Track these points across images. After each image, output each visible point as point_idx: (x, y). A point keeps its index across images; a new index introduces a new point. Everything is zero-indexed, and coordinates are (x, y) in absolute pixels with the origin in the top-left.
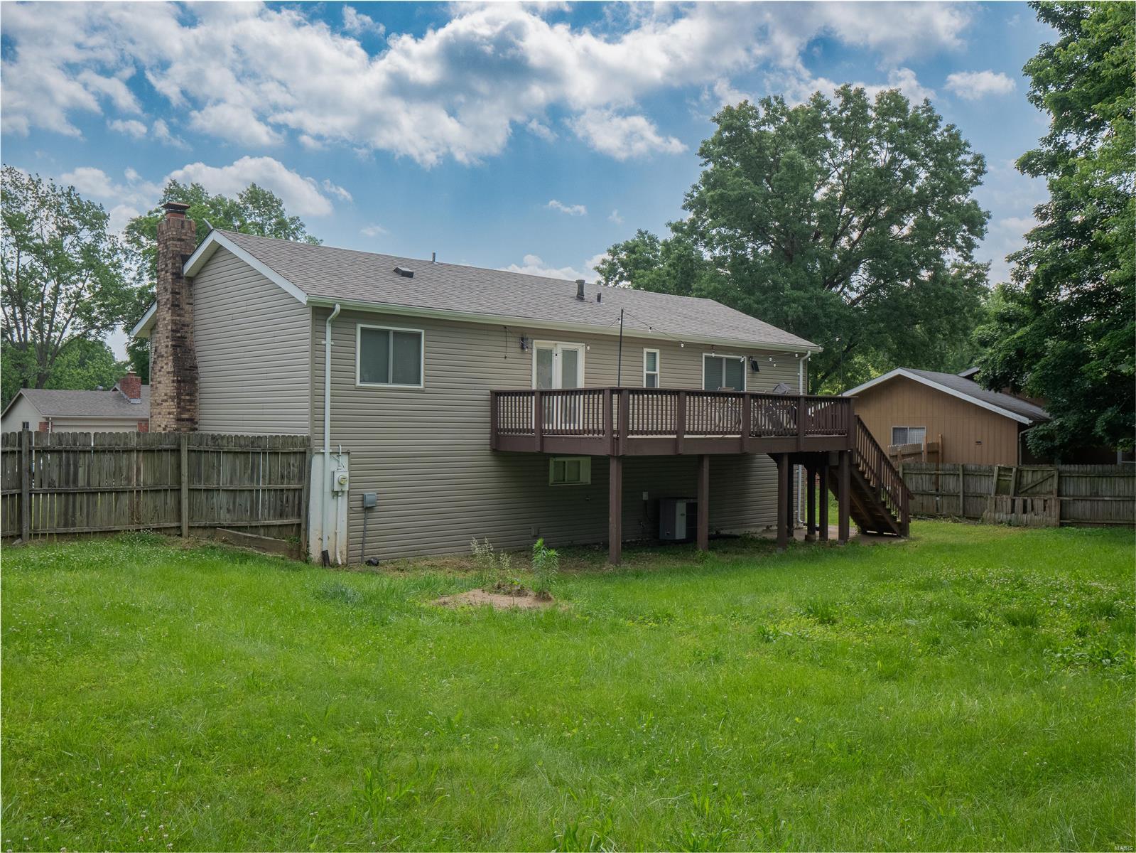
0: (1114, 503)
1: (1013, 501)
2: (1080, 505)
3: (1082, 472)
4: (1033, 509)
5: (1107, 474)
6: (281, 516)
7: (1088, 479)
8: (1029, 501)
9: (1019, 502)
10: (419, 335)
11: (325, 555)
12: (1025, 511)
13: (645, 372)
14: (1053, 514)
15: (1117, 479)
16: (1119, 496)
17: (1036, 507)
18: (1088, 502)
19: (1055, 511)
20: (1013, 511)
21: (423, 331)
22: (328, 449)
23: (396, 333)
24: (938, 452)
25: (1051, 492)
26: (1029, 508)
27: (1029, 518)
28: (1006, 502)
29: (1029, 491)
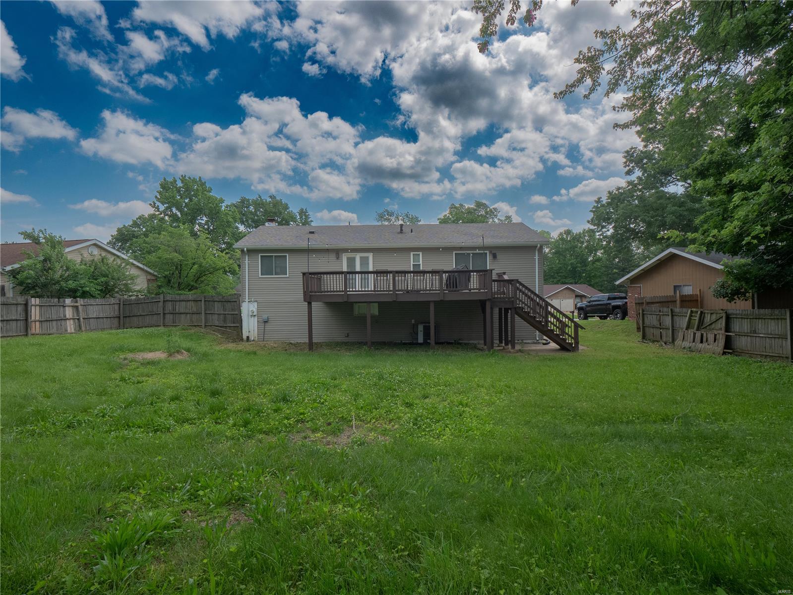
0: (767, 339)
1: (695, 334)
2: (743, 339)
3: (744, 315)
4: (707, 341)
5: (761, 317)
6: (234, 323)
7: (749, 320)
8: (705, 335)
9: (698, 335)
10: (286, 256)
11: (248, 337)
12: (702, 342)
13: (412, 263)
14: (720, 345)
15: (769, 320)
16: (771, 334)
17: (709, 339)
18: (749, 337)
19: (722, 342)
20: (694, 341)
21: (287, 255)
22: (247, 300)
23: (275, 256)
24: (698, 300)
25: (721, 329)
26: (704, 339)
27: (703, 346)
28: (690, 335)
29: (708, 328)
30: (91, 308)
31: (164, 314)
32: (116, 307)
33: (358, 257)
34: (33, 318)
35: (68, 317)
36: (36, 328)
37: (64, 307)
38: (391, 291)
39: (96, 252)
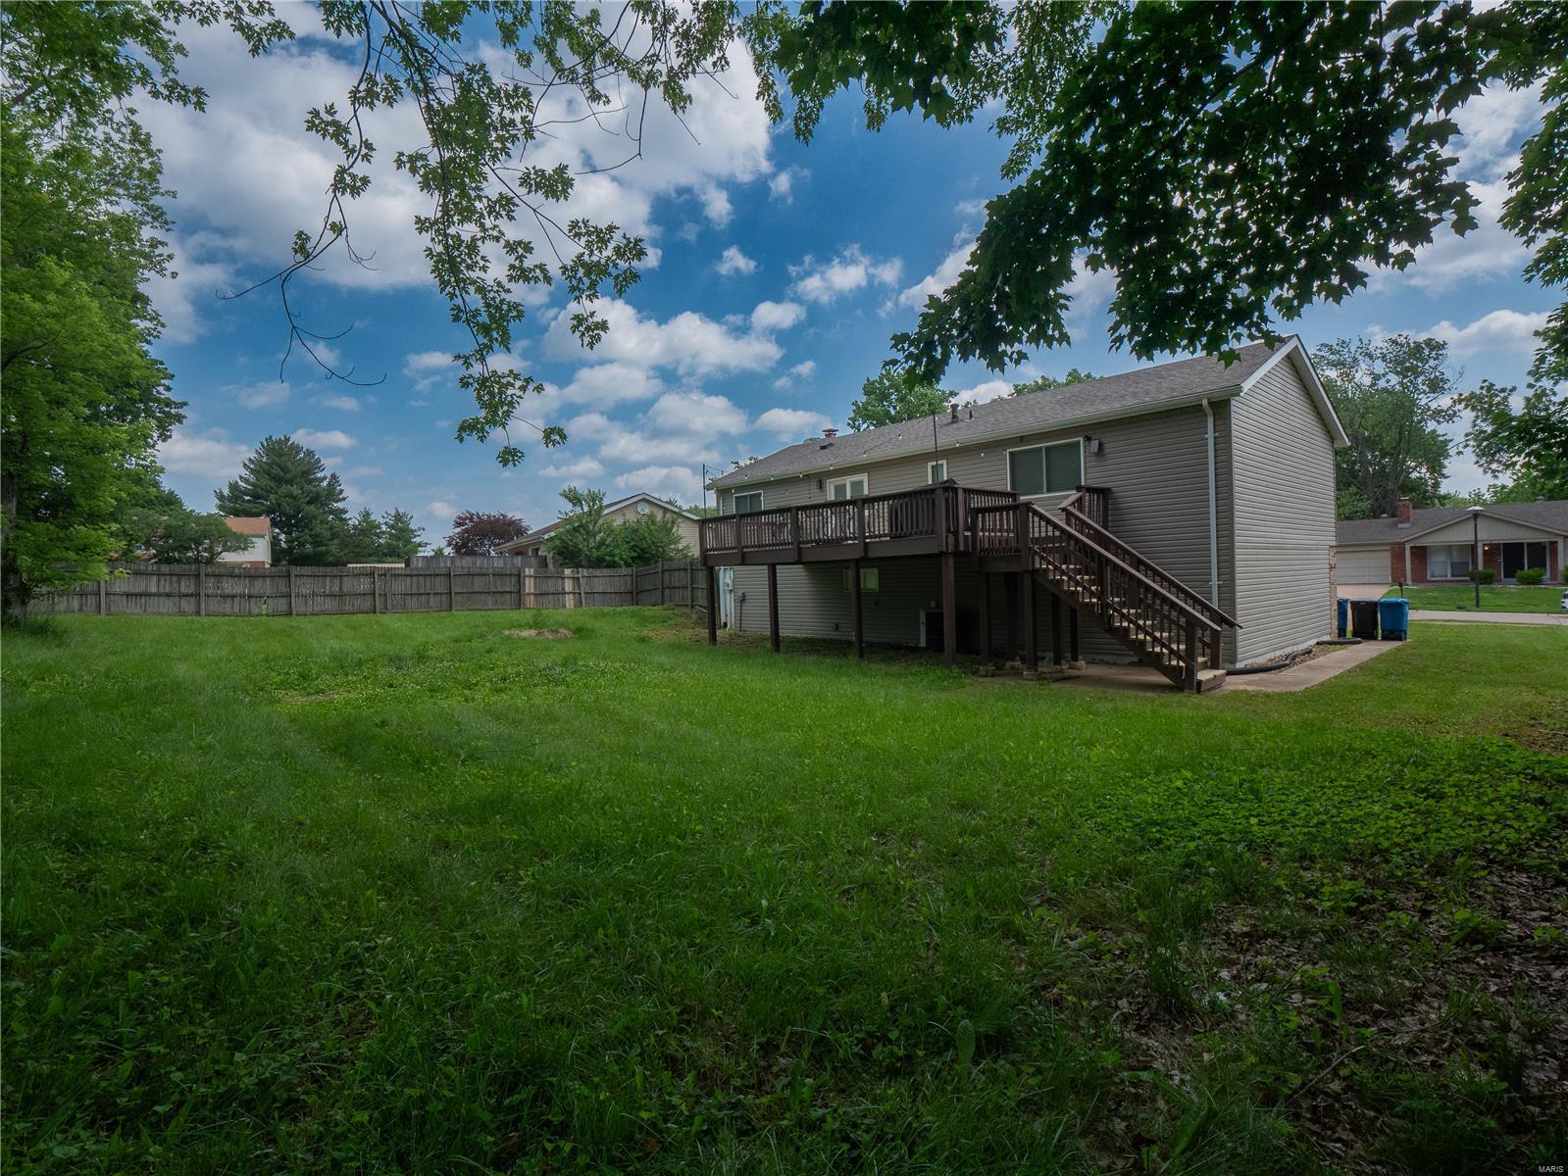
30: (596, 580)
31: (663, 588)
32: (628, 579)
33: (848, 480)
34: (527, 591)
35: (567, 590)
36: (530, 601)
37: (563, 578)
38: (886, 536)
39: (646, 510)
